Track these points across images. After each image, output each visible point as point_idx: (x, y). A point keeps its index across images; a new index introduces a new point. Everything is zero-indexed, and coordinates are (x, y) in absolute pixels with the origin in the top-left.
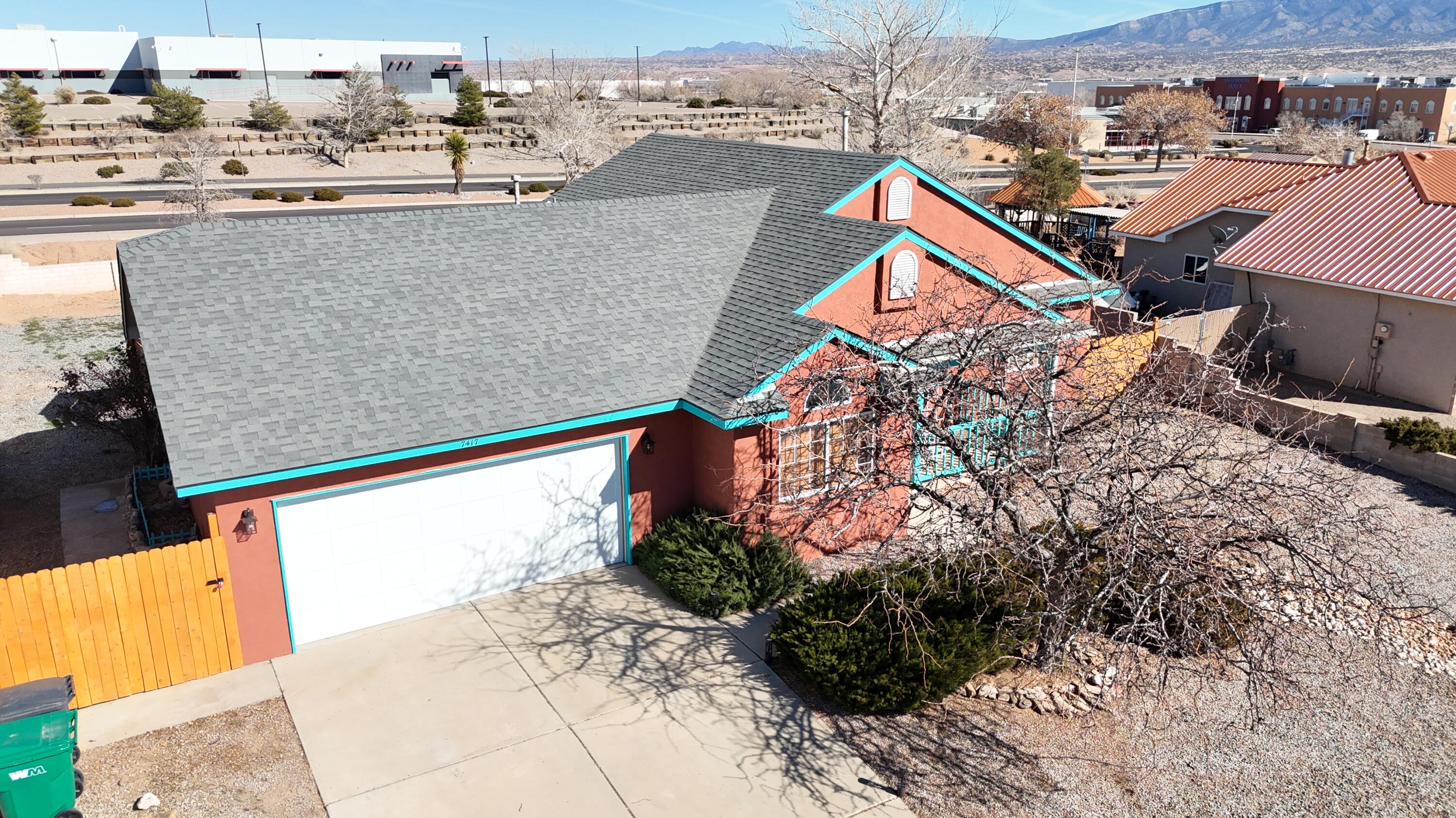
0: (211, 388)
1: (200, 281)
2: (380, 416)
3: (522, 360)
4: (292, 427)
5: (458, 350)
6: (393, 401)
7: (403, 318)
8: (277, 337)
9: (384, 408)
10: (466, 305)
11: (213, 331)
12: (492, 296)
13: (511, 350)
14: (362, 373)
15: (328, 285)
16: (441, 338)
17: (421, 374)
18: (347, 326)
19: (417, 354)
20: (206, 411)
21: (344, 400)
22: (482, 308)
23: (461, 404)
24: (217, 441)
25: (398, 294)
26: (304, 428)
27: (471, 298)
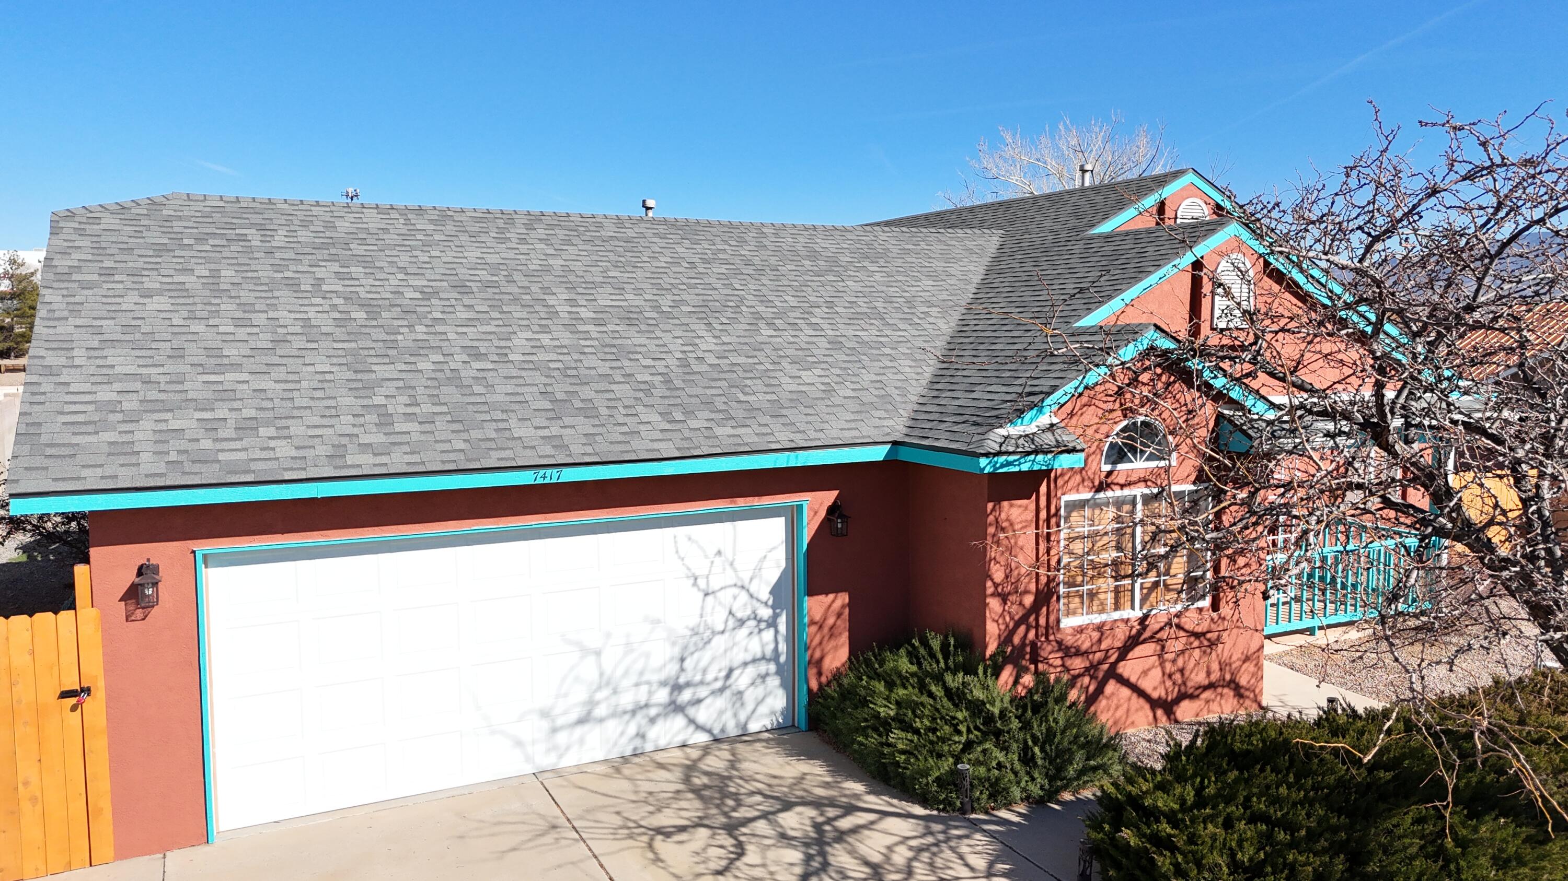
0: (127, 369)
1: (161, 250)
2: (402, 426)
3: (643, 377)
5: (542, 356)
6: (427, 408)
7: (463, 314)
8: (259, 319)
9: (409, 417)
10: (564, 310)
11: (159, 303)
12: (603, 302)
13: (626, 363)
14: (384, 371)
15: (357, 270)
16: (519, 341)
17: (479, 380)
18: (373, 315)
19: (477, 356)
20: (106, 395)
21: (347, 400)
22: (585, 313)
23: (539, 421)
24: (109, 436)
25: (462, 288)
26: (267, 431)
27: (572, 302)
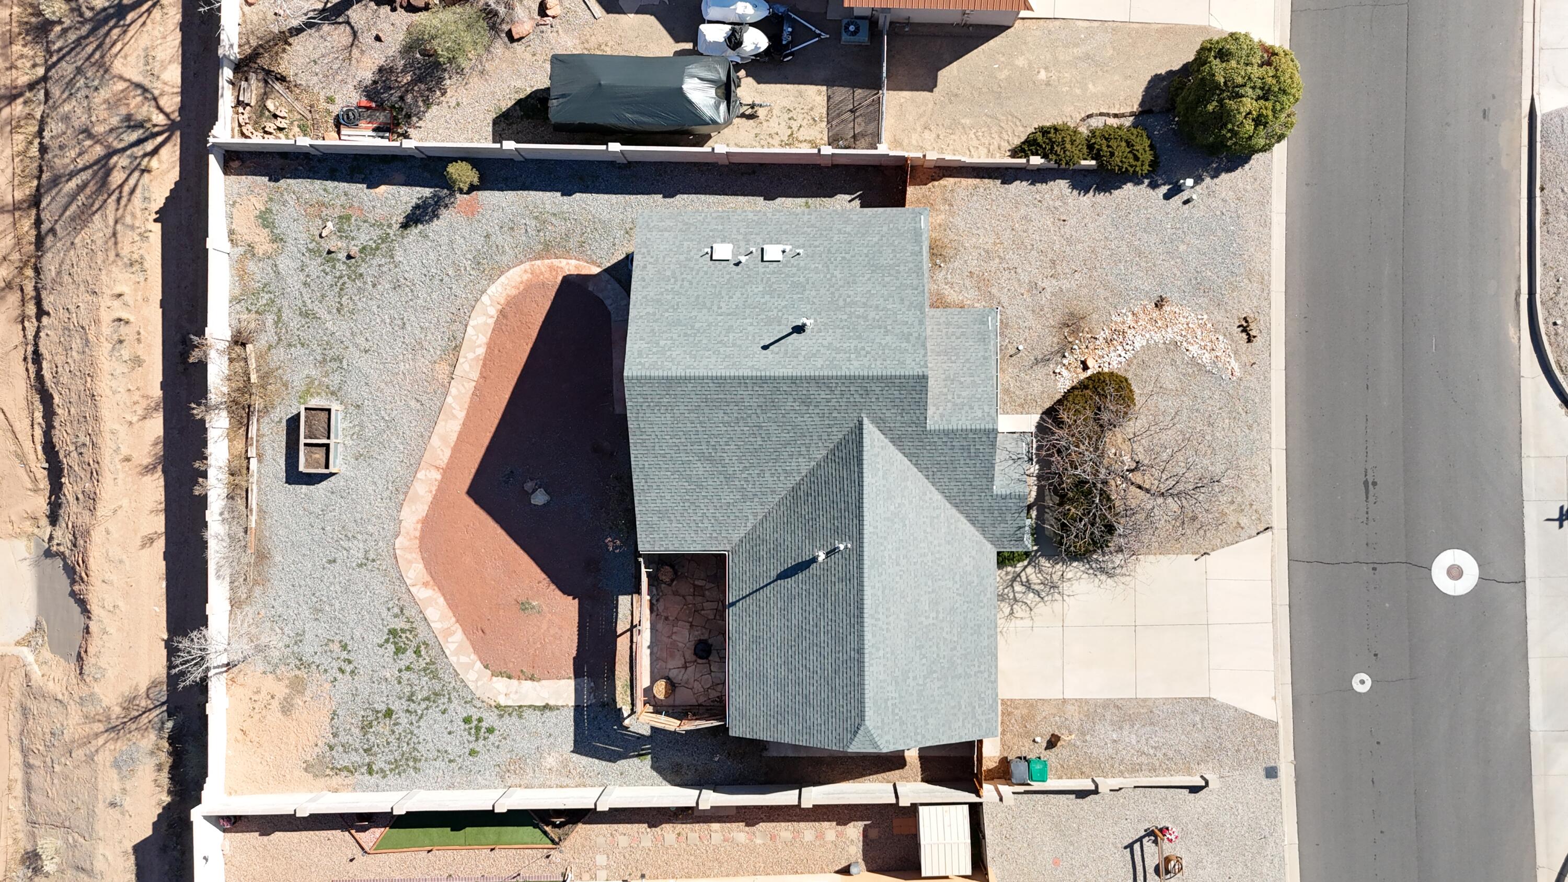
0: (960, 724)
1: (902, 723)
2: (982, 668)
3: (965, 609)
4: (981, 699)
5: (955, 631)
6: (976, 663)
7: (934, 648)
8: (937, 699)
9: (979, 667)
10: (931, 621)
11: (931, 721)
12: (927, 608)
13: (959, 611)
14: (960, 670)
15: (911, 675)
16: (947, 636)
17: (965, 650)
18: (935, 672)
19: (955, 648)
20: (970, 726)
21: (972, 679)
22: (933, 615)
23: (982, 638)
24: (984, 724)
25: (920, 647)
26: (983, 695)
27: (927, 617)
